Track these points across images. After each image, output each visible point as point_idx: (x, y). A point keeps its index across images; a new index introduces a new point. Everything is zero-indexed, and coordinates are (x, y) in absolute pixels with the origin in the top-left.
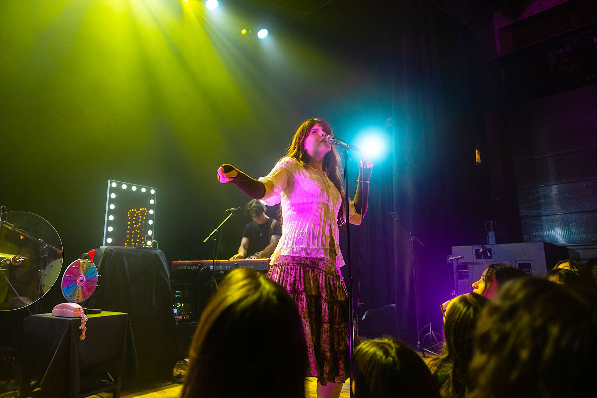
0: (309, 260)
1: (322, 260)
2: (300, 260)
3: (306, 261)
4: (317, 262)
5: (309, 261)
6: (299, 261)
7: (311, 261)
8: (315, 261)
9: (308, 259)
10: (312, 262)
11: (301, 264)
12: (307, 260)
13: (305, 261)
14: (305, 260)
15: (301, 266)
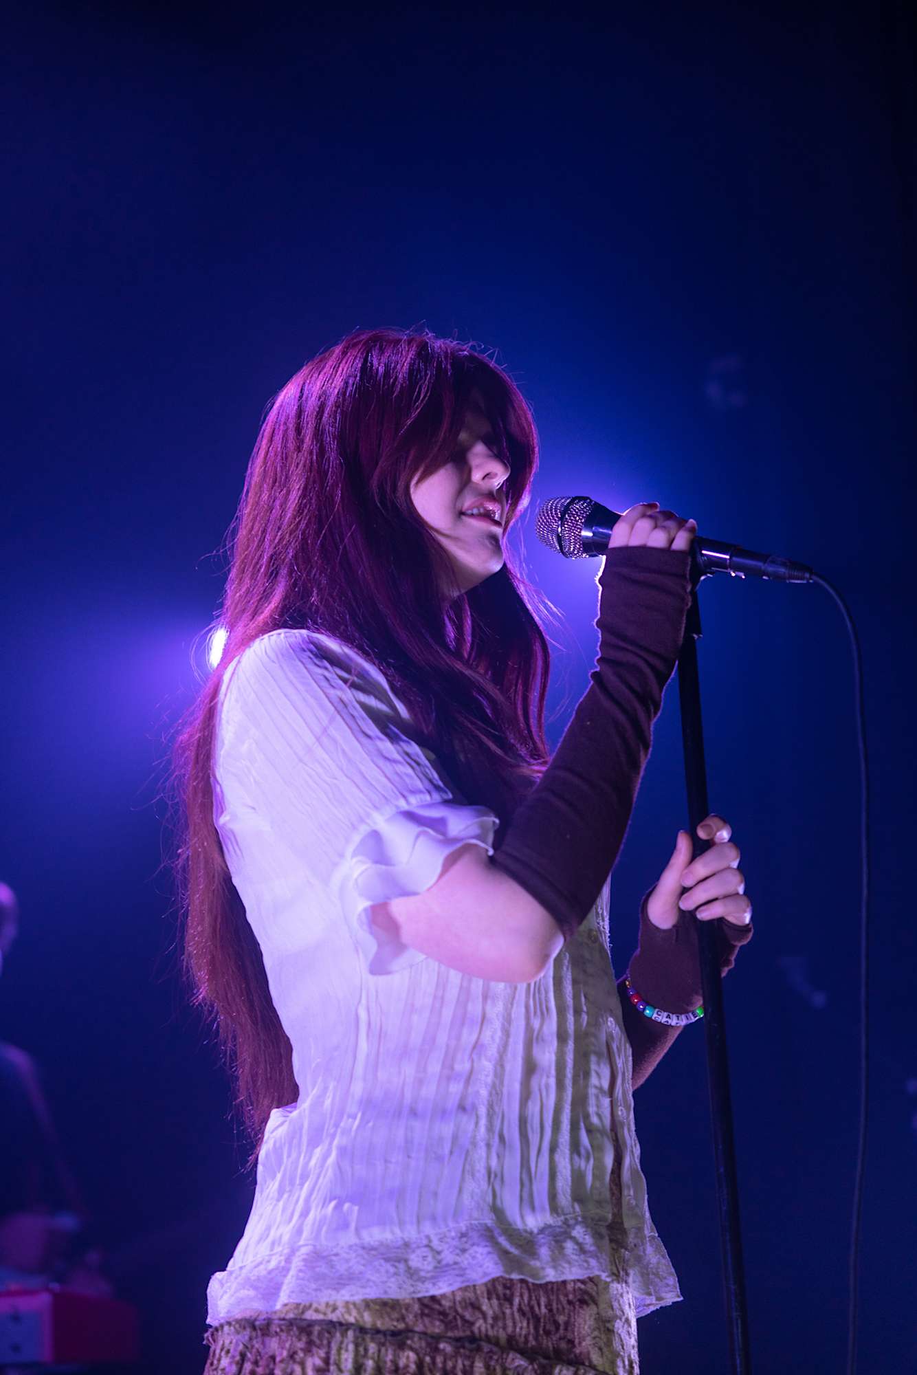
0: (520, 1310)
1: (588, 1305)
2: (468, 1316)
3: (504, 1313)
4: (561, 1319)
5: (517, 1315)
6: (462, 1317)
7: (532, 1308)
8: (551, 1310)
9: (511, 1305)
10: (537, 1319)
11: (473, 1339)
12: (508, 1311)
13: (495, 1318)
14: (496, 1308)
15: (479, 1349)
